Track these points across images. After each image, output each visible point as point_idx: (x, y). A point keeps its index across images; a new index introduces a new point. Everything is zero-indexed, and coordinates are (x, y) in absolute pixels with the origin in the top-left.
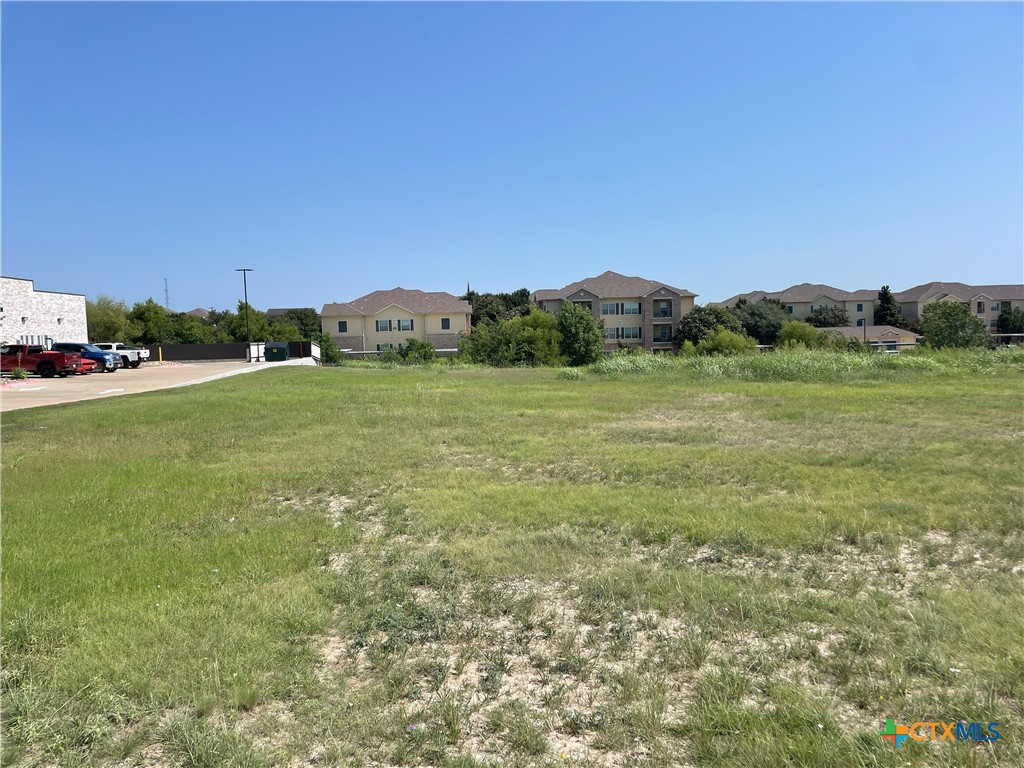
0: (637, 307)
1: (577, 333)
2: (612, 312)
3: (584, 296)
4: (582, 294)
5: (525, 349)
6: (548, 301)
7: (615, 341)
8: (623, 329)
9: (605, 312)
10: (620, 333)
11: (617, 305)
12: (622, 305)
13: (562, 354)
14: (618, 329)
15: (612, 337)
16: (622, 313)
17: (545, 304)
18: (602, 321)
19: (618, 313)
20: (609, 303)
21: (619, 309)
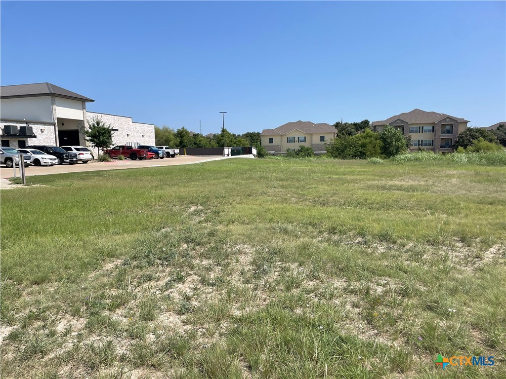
0: (431, 128)
1: (392, 142)
2: (416, 132)
3: (400, 123)
4: (398, 122)
5: (360, 150)
6: (379, 126)
7: (417, 147)
8: (422, 141)
9: (412, 131)
10: (420, 143)
11: (420, 127)
12: (423, 127)
13: (382, 154)
14: (419, 141)
15: (415, 145)
16: (422, 132)
17: (377, 127)
18: (410, 136)
19: (419, 132)
20: (414, 126)
21: (420, 130)
